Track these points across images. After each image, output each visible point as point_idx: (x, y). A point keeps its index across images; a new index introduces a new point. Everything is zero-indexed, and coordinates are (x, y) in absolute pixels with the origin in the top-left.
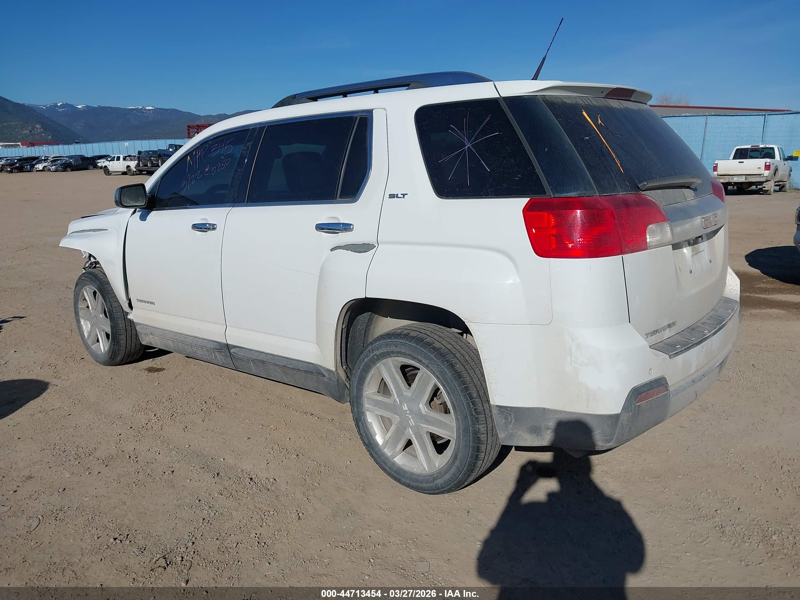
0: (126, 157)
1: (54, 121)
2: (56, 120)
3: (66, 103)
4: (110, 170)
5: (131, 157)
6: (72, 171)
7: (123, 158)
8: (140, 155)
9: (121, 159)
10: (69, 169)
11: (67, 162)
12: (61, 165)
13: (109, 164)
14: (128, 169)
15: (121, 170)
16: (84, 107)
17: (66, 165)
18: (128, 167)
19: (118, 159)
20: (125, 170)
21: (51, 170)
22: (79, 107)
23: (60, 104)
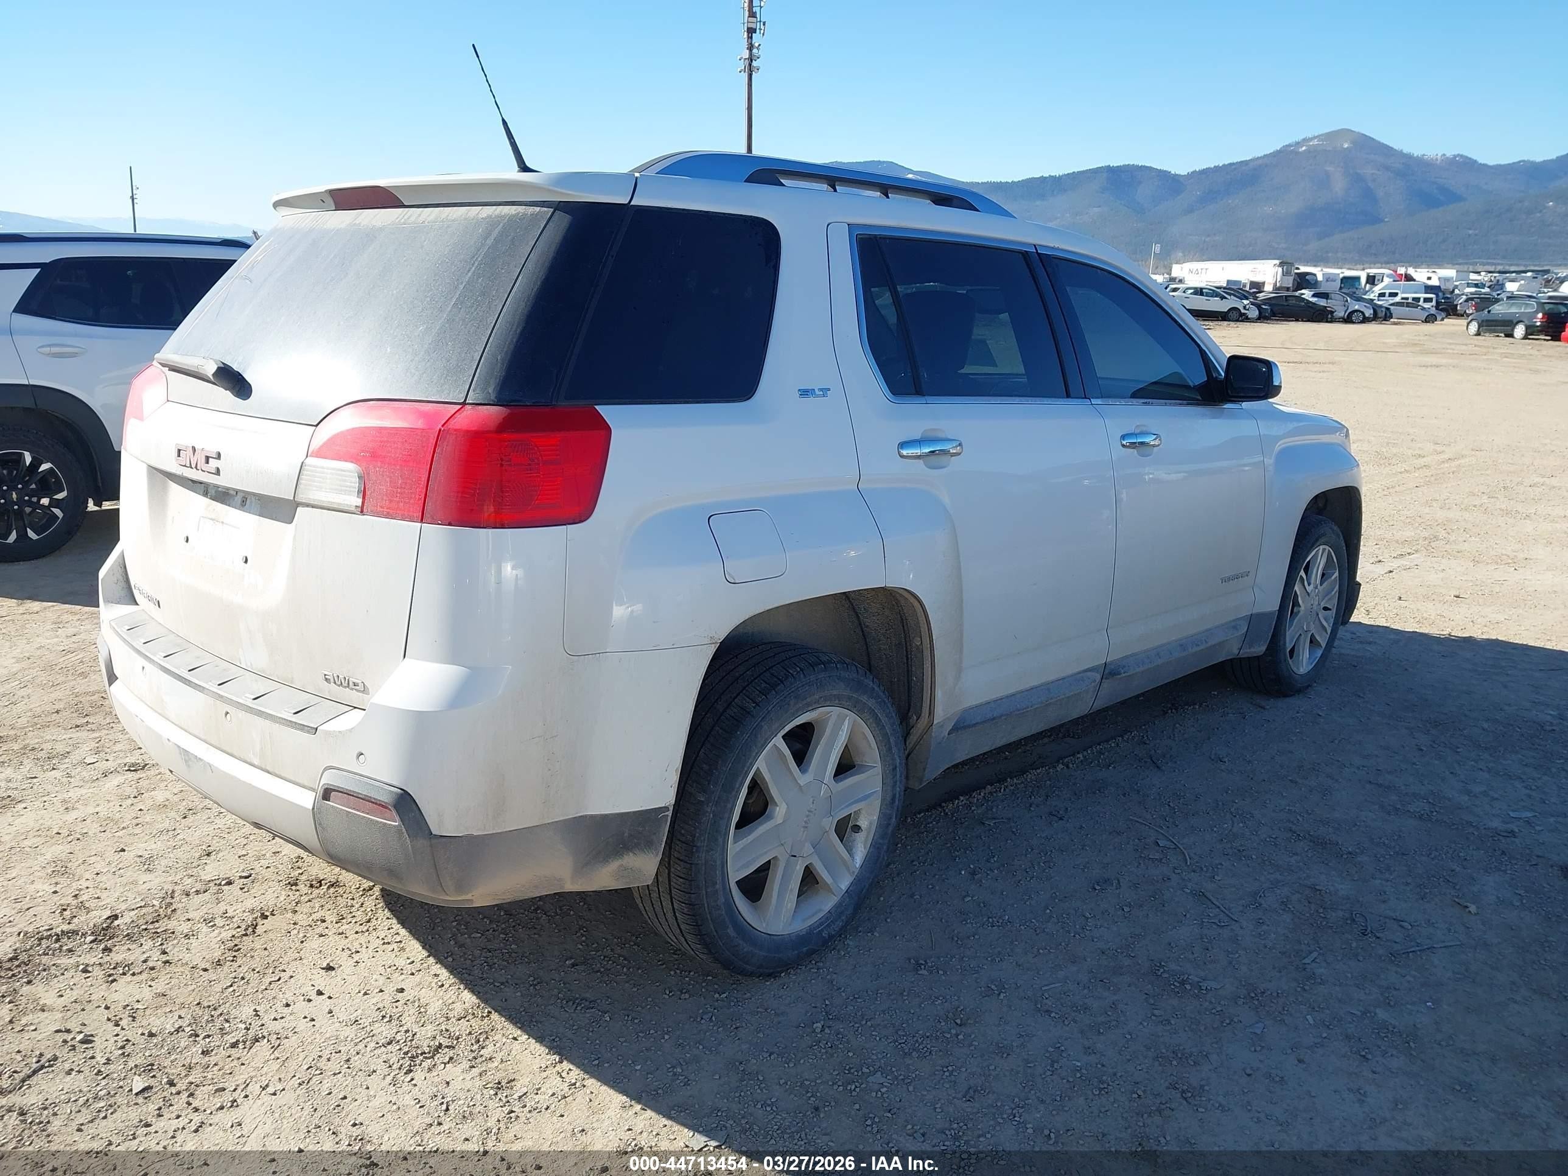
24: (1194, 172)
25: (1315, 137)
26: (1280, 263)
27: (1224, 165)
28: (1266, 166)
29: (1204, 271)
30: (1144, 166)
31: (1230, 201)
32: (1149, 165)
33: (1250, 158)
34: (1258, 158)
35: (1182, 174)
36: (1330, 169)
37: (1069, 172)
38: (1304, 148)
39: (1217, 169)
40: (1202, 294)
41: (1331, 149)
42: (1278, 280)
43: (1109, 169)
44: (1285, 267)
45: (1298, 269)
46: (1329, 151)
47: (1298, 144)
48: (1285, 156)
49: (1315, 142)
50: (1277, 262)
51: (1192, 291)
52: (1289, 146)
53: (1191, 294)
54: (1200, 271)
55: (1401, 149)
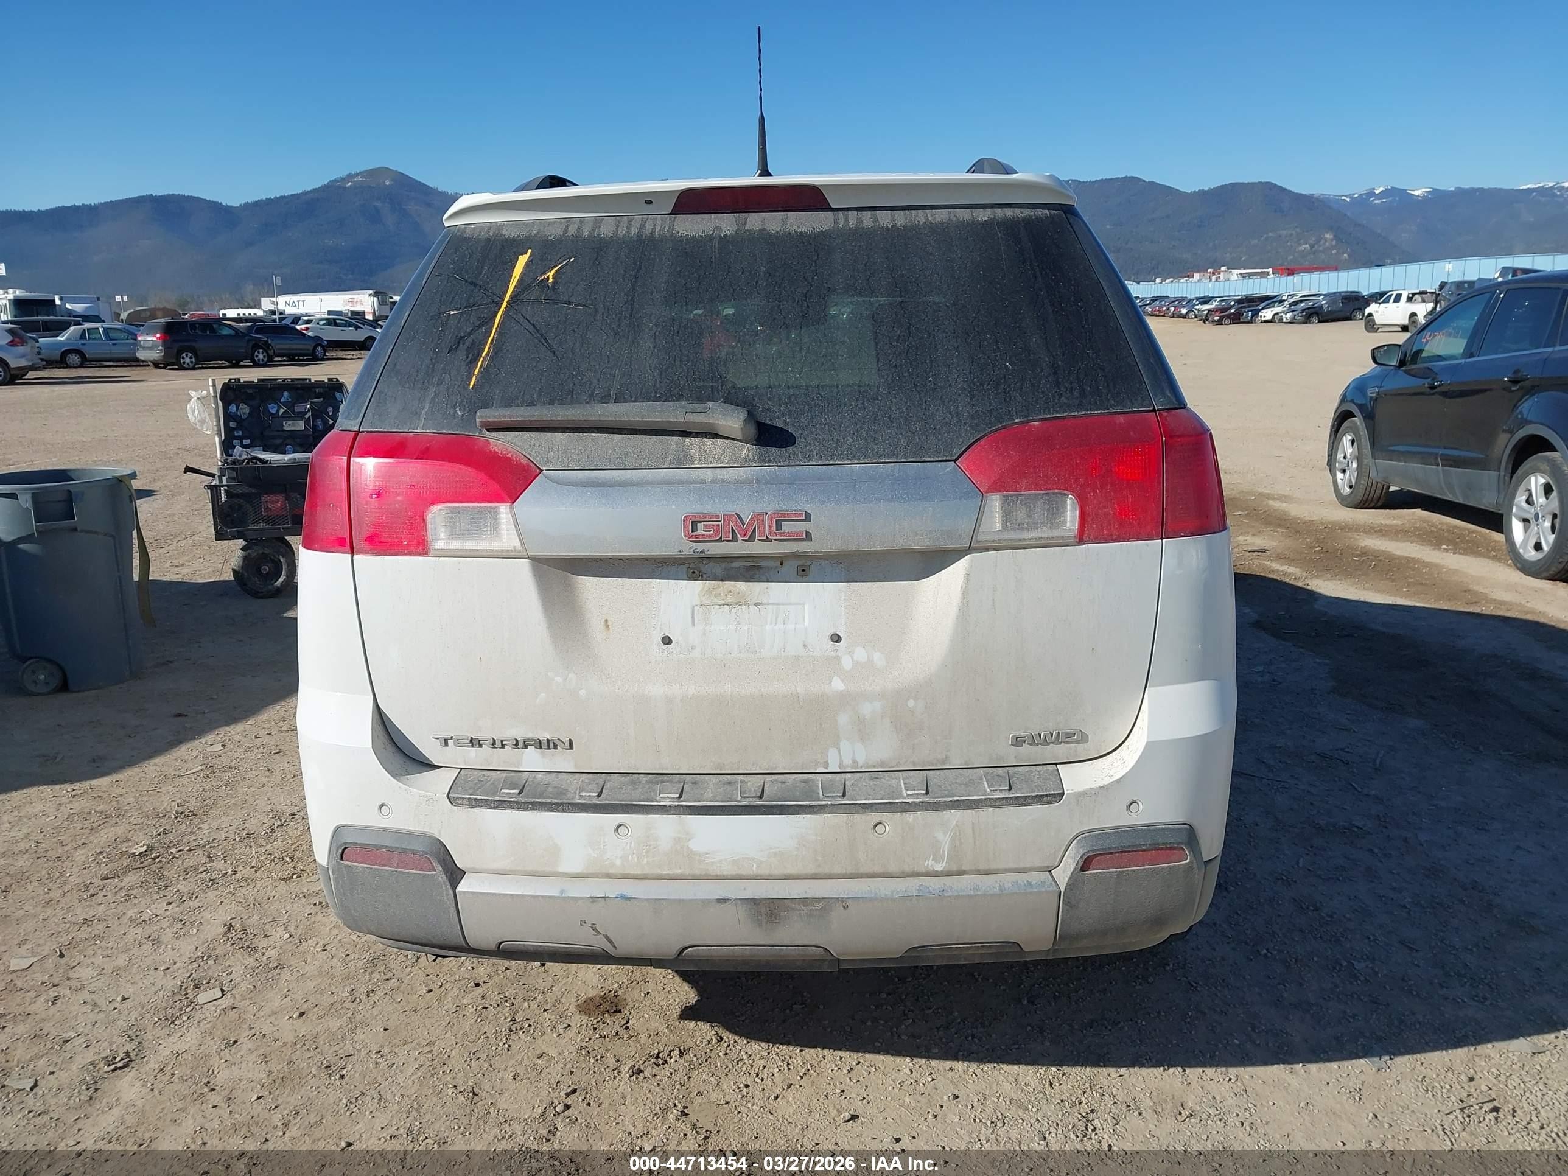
0: (1414, 294)
1: (1360, 225)
2: (1365, 222)
3: (1392, 187)
4: (1377, 322)
5: (1424, 296)
6: (1320, 322)
7: (1408, 296)
8: (1440, 290)
9: (1404, 298)
10: (1315, 319)
11: (1315, 306)
12: (1303, 311)
13: (1378, 309)
14: (1412, 319)
15: (1399, 323)
16: (1426, 192)
17: (1312, 311)
18: (1413, 315)
19: (1398, 298)
20: (1406, 322)
21: (1284, 320)
22: (1416, 193)
23: (1382, 189)
24: (247, 204)
25: (357, 174)
26: (375, 293)
27: (276, 198)
28: (318, 200)
29: (301, 303)
30: (191, 196)
31: (290, 234)
32: (196, 196)
33: (301, 192)
34: (308, 192)
35: (236, 205)
36: (379, 204)
37: (106, 201)
38: (350, 184)
39: (269, 201)
40: (336, 325)
41: (374, 186)
42: (376, 309)
43: (151, 199)
44: (380, 297)
45: (392, 298)
46: (373, 188)
47: (343, 179)
48: (332, 193)
49: (359, 179)
50: (371, 292)
51: (325, 322)
52: (335, 181)
53: (323, 325)
54: (297, 303)
55: (436, 186)
